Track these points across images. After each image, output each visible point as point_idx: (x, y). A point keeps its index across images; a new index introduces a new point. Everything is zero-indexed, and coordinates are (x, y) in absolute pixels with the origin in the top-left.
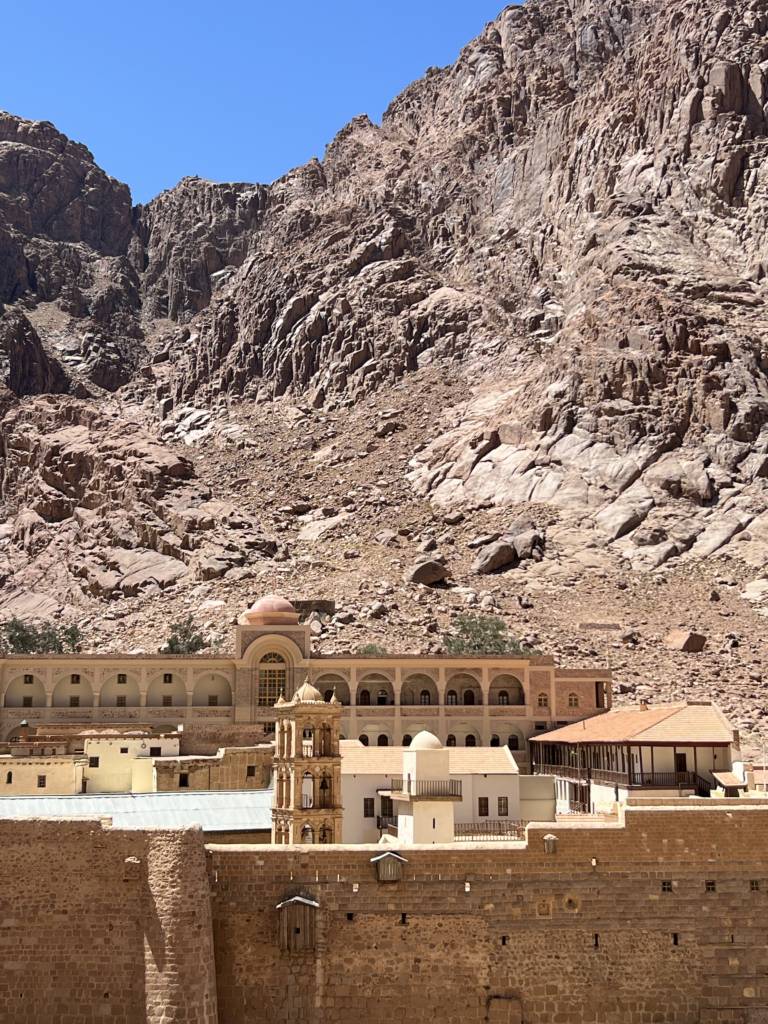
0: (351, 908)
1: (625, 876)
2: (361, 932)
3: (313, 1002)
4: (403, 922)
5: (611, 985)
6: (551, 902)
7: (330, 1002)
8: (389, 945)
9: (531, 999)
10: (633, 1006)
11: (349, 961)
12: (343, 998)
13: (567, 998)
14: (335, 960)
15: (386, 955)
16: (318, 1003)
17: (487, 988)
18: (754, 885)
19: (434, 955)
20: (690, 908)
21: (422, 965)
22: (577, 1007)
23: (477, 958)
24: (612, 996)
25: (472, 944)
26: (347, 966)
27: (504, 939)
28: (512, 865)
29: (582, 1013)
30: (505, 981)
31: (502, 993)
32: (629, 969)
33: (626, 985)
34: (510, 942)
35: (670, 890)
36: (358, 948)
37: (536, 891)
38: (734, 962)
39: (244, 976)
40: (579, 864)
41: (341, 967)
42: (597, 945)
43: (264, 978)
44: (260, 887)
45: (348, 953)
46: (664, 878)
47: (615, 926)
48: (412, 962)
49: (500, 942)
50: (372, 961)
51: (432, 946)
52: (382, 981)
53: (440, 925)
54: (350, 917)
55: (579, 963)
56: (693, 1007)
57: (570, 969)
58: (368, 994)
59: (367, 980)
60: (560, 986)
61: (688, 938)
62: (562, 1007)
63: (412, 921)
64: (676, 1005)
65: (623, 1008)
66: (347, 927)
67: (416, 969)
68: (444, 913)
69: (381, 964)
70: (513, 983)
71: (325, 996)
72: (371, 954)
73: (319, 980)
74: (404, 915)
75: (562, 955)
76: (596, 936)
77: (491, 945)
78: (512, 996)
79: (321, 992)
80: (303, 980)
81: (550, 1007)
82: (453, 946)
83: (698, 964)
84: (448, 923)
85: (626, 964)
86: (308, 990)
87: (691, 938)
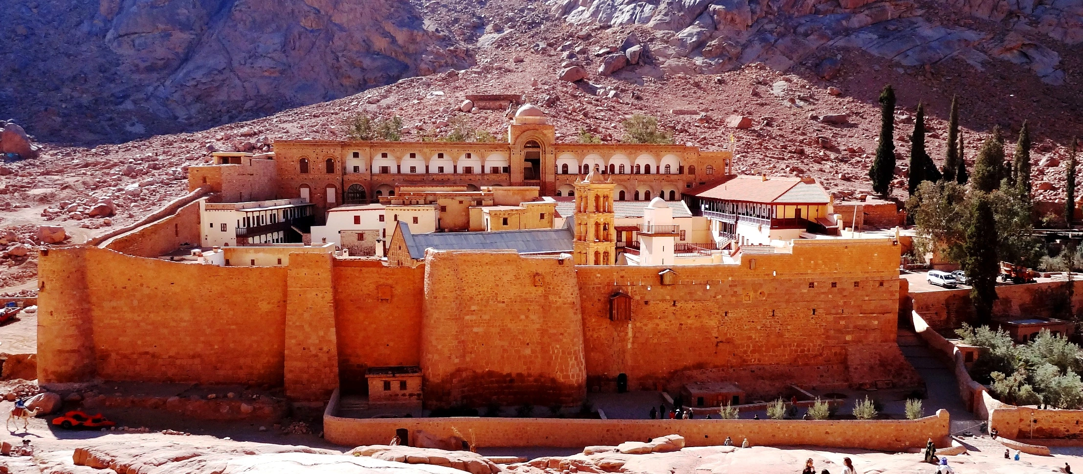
0: (647, 299)
1: (790, 280)
2: (652, 310)
3: (627, 345)
4: (674, 305)
5: (780, 335)
6: (752, 294)
7: (636, 346)
8: (667, 317)
9: (739, 342)
10: (790, 345)
11: (646, 325)
12: (643, 344)
13: (757, 342)
14: (638, 324)
15: (665, 322)
16: (629, 346)
17: (716, 338)
18: (856, 284)
19: (689, 321)
20: (823, 296)
21: (683, 327)
22: (762, 346)
23: (713, 323)
24: (780, 340)
25: (710, 316)
26: (644, 328)
27: (726, 313)
28: (732, 276)
29: (764, 349)
30: (726, 334)
31: (724, 340)
32: (789, 327)
33: (787, 335)
34: (729, 315)
35: (813, 287)
36: (651, 319)
37: (744, 289)
38: (842, 322)
39: (591, 333)
40: (767, 275)
41: (641, 328)
42: (773, 315)
43: (602, 334)
44: (599, 288)
45: (645, 321)
46: (811, 281)
47: (784, 305)
48: (678, 325)
49: (724, 314)
50: (658, 325)
51: (689, 317)
52: (663, 335)
53: (693, 307)
54: (646, 303)
55: (764, 324)
56: (820, 345)
57: (759, 327)
58: (655, 341)
59: (655, 334)
60: (754, 337)
61: (820, 311)
62: (754, 346)
63: (678, 305)
64: (811, 344)
65: (785, 346)
66: (645, 308)
67: (680, 329)
68: (695, 300)
69: (663, 326)
70: (730, 334)
71: (633, 343)
72: (657, 321)
73: (630, 334)
74: (674, 302)
75: (754, 320)
76: (774, 311)
77: (719, 317)
78: (729, 341)
79: (631, 340)
80: (622, 334)
81: (748, 346)
82: (700, 317)
83: (824, 324)
84: (698, 305)
85: (788, 324)
86: (624, 340)
87: (821, 311)
